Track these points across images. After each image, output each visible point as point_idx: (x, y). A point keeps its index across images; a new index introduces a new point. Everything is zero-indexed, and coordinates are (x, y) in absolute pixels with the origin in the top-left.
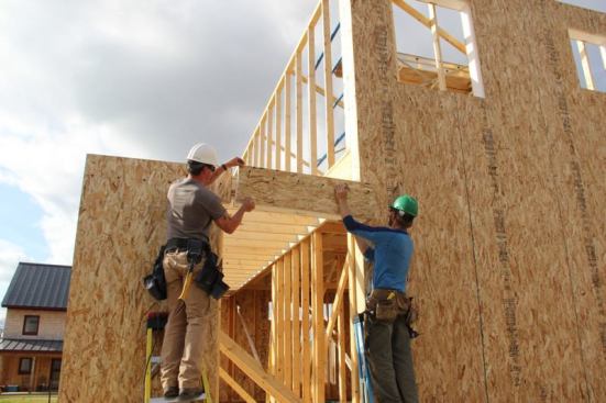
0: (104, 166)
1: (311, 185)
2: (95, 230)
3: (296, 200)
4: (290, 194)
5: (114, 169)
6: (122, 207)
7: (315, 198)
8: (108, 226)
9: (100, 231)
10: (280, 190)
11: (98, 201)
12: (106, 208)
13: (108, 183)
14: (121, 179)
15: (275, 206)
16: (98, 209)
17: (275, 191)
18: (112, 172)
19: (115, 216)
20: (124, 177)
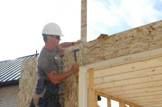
0: (27, 65)
1: (126, 38)
2: (24, 99)
3: (117, 51)
4: (114, 49)
5: (31, 64)
6: (34, 84)
7: (129, 45)
8: (29, 95)
9: (25, 99)
10: (107, 49)
11: (25, 83)
12: (28, 86)
13: (29, 73)
14: (34, 69)
15: (105, 60)
16: (25, 88)
17: (104, 50)
18: (30, 66)
19: (31, 90)
20: (35, 68)
